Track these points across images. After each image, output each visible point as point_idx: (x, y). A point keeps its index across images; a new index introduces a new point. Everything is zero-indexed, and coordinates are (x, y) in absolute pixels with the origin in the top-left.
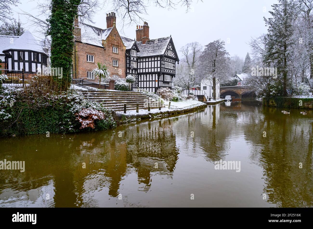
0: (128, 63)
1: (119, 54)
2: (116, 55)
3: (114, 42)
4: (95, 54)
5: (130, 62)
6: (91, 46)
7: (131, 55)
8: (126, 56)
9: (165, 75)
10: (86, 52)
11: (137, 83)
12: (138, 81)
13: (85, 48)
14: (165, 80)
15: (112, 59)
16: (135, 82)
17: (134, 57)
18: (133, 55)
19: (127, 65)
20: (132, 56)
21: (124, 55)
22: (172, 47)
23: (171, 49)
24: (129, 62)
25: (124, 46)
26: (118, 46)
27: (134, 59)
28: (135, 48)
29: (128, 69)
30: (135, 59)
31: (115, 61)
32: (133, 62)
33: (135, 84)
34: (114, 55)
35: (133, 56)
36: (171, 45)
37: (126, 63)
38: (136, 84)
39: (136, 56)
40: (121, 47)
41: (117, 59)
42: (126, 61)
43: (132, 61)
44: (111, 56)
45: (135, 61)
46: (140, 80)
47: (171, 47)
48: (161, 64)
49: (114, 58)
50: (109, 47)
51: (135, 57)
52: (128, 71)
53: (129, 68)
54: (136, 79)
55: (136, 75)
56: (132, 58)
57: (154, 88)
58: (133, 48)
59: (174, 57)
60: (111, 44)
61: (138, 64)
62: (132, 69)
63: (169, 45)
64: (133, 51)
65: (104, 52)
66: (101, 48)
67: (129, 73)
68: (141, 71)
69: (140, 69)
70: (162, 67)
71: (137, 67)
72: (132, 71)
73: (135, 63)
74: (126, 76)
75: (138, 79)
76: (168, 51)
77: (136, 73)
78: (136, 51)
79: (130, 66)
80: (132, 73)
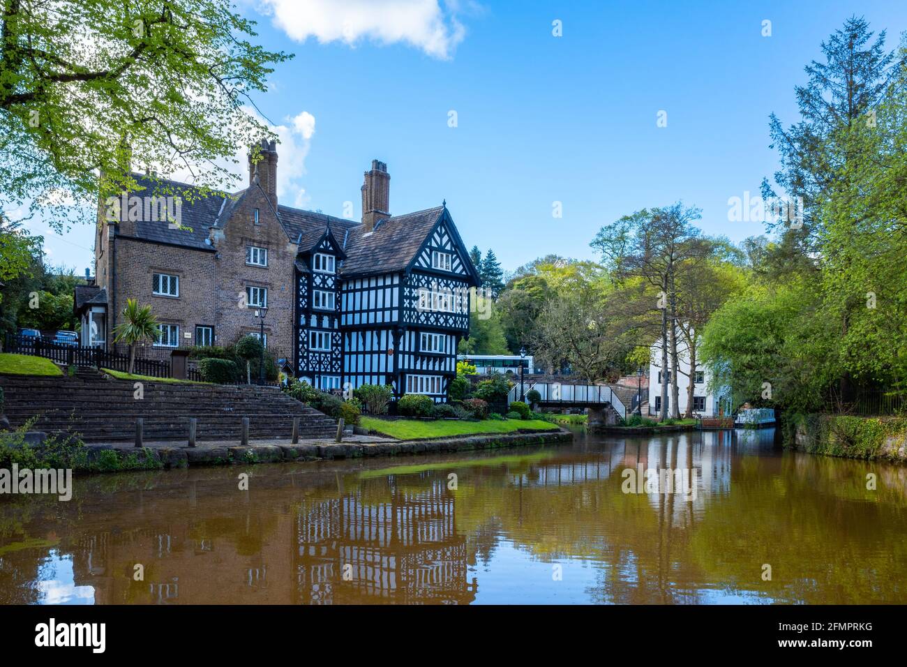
0: (304, 297)
1: (272, 268)
2: (258, 270)
3: (253, 231)
4: (182, 271)
5: (310, 291)
6: (170, 249)
7: (314, 269)
8: (297, 274)
9: (422, 333)
10: (151, 267)
11: (337, 359)
12: (343, 353)
13: (149, 255)
14: (421, 351)
15: (242, 284)
16: (332, 356)
17: (326, 277)
18: (321, 270)
19: (298, 303)
20: (318, 274)
21: (290, 270)
22: (450, 240)
23: (448, 247)
24: (306, 291)
25: (290, 241)
26: (268, 243)
27: (324, 281)
28: (331, 248)
29: (303, 316)
30: (330, 282)
31: (255, 291)
32: (321, 293)
33: (331, 363)
34: (250, 271)
35: (322, 274)
36: (446, 232)
37: (298, 296)
38: (334, 362)
39: (334, 272)
40: (278, 245)
41: (261, 283)
42: (298, 290)
43: (318, 287)
44: (241, 274)
45: (329, 289)
46: (347, 350)
47: (446, 239)
48: (402, 297)
49: (253, 282)
50: (233, 248)
51: (330, 276)
52: (303, 322)
53: (308, 312)
54: (333, 345)
55: (335, 333)
56: (318, 281)
57: (382, 374)
58: (322, 247)
59: (462, 271)
60: (242, 238)
61: (341, 296)
62: (320, 315)
63: (436, 235)
64: (322, 255)
65: (215, 263)
66: (203, 254)
67: (308, 326)
68: (349, 320)
69: (347, 313)
70: (406, 309)
71: (336, 308)
72: (320, 320)
73: (327, 293)
74: (297, 335)
75: (343, 345)
76: (431, 253)
77: (336, 326)
78: (334, 257)
79: (309, 303)
80: (319, 327)
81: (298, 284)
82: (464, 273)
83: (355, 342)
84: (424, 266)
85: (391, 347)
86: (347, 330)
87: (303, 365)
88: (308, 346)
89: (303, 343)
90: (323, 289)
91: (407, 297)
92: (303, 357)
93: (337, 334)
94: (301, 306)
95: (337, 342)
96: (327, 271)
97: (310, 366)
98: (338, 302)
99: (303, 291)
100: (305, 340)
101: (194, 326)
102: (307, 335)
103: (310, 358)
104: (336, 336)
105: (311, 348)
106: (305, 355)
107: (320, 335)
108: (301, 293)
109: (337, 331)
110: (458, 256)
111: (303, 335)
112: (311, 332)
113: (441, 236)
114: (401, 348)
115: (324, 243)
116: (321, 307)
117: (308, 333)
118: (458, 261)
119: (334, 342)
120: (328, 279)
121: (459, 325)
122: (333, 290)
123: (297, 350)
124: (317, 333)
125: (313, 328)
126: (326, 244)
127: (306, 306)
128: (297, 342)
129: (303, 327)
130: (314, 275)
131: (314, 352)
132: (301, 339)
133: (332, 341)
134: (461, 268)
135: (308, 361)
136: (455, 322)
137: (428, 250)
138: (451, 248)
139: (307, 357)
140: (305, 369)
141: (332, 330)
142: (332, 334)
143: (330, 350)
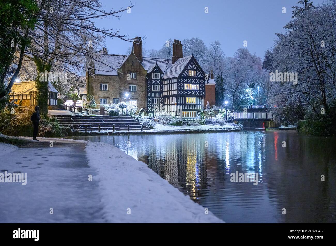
0: (149, 87)
1: (138, 79)
3: (132, 68)
4: (109, 83)
5: (151, 85)
7: (152, 78)
8: (147, 80)
9: (187, 98)
10: (99, 82)
12: (164, 105)
13: (99, 79)
14: (186, 103)
17: (157, 80)
18: (155, 78)
20: (154, 80)
21: (145, 79)
25: (144, 70)
27: (156, 82)
28: (158, 71)
29: (149, 93)
30: (158, 82)
32: (155, 86)
34: (131, 81)
35: (155, 79)
40: (140, 71)
41: (135, 84)
43: (154, 84)
45: (158, 84)
47: (194, 66)
50: (125, 74)
51: (158, 80)
52: (149, 95)
53: (151, 92)
56: (154, 82)
58: (155, 71)
59: (201, 76)
60: (128, 71)
61: (163, 86)
62: (155, 93)
63: (190, 65)
64: (155, 73)
65: (119, 79)
66: (115, 77)
67: (151, 96)
68: (165, 94)
69: (164, 91)
70: (179, 90)
71: (161, 90)
72: (155, 94)
73: (157, 86)
74: (148, 100)
75: (164, 102)
76: (188, 71)
77: (161, 96)
78: (159, 74)
79: (151, 89)
80: (155, 97)
81: (147, 83)
82: (202, 76)
83: (167, 101)
84: (185, 75)
85: (176, 102)
86: (165, 97)
87: (149, 109)
88: (151, 103)
89: (149, 102)
90: (156, 84)
91: (179, 86)
92: (149, 107)
93: (162, 99)
94: (148, 90)
95: (162, 101)
96: (157, 78)
97: (152, 109)
98: (162, 88)
99: (149, 85)
100: (150, 101)
101: (113, 99)
102: (151, 100)
103: (152, 107)
104: (161, 99)
105: (152, 104)
106: (150, 106)
107: (156, 99)
108: (148, 86)
109: (162, 98)
110: (199, 71)
111: (149, 100)
112: (152, 98)
113: (192, 65)
114: (179, 103)
115: (156, 69)
116: (155, 90)
117: (151, 99)
118: (199, 73)
119: (161, 101)
120: (157, 81)
121: (201, 94)
122: (159, 84)
123: (147, 105)
124: (154, 99)
125: (153, 97)
126: (156, 70)
127: (150, 90)
128: (148, 102)
129: (149, 97)
130: (153, 80)
131: (153, 105)
132: (149, 101)
133: (160, 101)
134: (200, 75)
135: (151, 108)
136: (199, 93)
137: (187, 70)
138: (196, 69)
139: (151, 107)
140: (150, 111)
141: (160, 97)
142: (160, 99)
143: (159, 104)
